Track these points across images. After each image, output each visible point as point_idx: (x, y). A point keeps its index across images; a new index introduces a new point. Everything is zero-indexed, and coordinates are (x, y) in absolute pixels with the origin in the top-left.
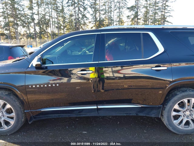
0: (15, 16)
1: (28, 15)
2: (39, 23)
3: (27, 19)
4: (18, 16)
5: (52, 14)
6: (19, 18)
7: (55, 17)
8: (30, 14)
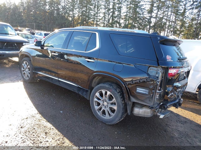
0: (135, 19)
1: (146, 18)
2: (154, 26)
3: (144, 22)
4: (136, 18)
5: (170, 18)
6: (137, 21)
7: (173, 20)
8: (148, 18)
